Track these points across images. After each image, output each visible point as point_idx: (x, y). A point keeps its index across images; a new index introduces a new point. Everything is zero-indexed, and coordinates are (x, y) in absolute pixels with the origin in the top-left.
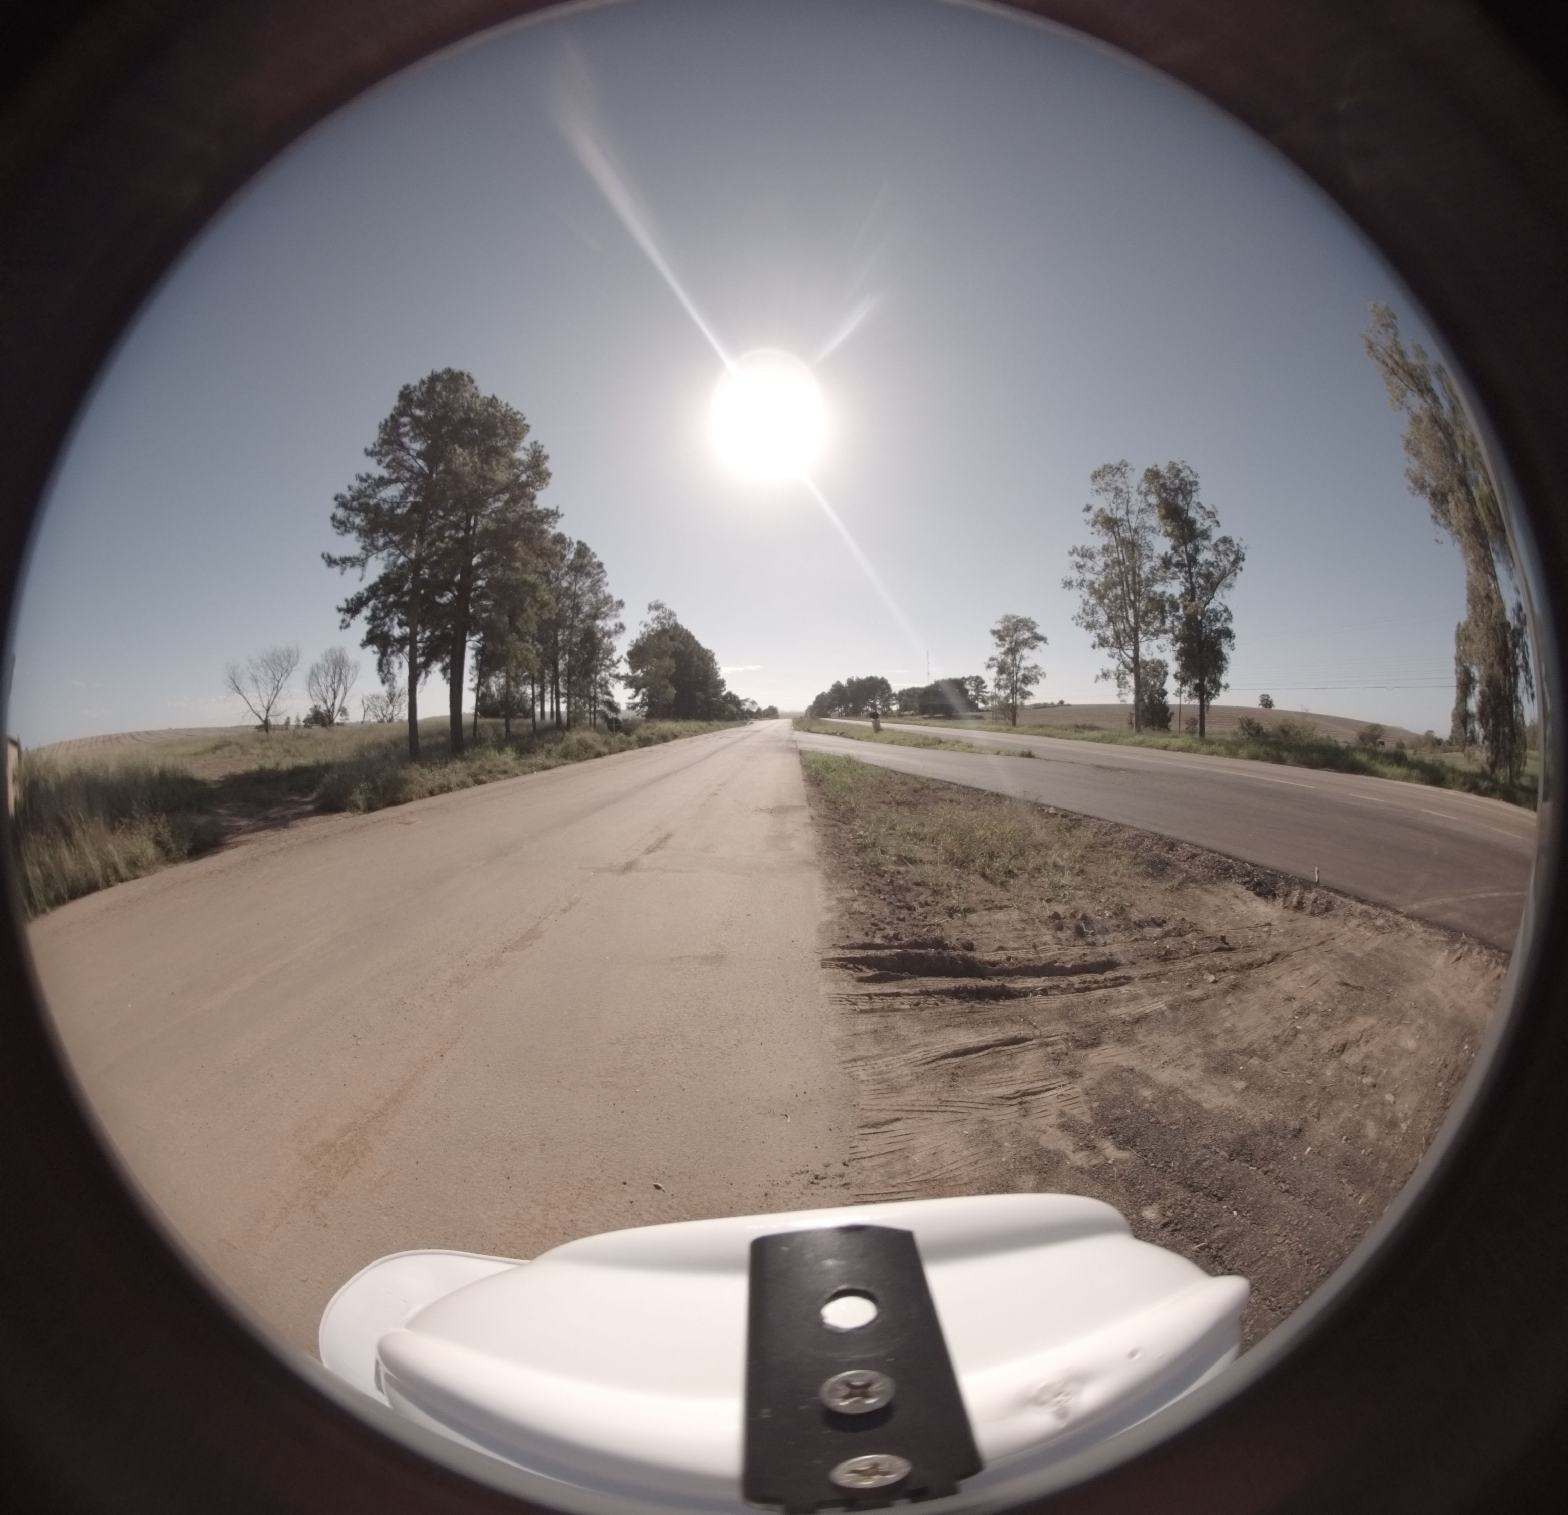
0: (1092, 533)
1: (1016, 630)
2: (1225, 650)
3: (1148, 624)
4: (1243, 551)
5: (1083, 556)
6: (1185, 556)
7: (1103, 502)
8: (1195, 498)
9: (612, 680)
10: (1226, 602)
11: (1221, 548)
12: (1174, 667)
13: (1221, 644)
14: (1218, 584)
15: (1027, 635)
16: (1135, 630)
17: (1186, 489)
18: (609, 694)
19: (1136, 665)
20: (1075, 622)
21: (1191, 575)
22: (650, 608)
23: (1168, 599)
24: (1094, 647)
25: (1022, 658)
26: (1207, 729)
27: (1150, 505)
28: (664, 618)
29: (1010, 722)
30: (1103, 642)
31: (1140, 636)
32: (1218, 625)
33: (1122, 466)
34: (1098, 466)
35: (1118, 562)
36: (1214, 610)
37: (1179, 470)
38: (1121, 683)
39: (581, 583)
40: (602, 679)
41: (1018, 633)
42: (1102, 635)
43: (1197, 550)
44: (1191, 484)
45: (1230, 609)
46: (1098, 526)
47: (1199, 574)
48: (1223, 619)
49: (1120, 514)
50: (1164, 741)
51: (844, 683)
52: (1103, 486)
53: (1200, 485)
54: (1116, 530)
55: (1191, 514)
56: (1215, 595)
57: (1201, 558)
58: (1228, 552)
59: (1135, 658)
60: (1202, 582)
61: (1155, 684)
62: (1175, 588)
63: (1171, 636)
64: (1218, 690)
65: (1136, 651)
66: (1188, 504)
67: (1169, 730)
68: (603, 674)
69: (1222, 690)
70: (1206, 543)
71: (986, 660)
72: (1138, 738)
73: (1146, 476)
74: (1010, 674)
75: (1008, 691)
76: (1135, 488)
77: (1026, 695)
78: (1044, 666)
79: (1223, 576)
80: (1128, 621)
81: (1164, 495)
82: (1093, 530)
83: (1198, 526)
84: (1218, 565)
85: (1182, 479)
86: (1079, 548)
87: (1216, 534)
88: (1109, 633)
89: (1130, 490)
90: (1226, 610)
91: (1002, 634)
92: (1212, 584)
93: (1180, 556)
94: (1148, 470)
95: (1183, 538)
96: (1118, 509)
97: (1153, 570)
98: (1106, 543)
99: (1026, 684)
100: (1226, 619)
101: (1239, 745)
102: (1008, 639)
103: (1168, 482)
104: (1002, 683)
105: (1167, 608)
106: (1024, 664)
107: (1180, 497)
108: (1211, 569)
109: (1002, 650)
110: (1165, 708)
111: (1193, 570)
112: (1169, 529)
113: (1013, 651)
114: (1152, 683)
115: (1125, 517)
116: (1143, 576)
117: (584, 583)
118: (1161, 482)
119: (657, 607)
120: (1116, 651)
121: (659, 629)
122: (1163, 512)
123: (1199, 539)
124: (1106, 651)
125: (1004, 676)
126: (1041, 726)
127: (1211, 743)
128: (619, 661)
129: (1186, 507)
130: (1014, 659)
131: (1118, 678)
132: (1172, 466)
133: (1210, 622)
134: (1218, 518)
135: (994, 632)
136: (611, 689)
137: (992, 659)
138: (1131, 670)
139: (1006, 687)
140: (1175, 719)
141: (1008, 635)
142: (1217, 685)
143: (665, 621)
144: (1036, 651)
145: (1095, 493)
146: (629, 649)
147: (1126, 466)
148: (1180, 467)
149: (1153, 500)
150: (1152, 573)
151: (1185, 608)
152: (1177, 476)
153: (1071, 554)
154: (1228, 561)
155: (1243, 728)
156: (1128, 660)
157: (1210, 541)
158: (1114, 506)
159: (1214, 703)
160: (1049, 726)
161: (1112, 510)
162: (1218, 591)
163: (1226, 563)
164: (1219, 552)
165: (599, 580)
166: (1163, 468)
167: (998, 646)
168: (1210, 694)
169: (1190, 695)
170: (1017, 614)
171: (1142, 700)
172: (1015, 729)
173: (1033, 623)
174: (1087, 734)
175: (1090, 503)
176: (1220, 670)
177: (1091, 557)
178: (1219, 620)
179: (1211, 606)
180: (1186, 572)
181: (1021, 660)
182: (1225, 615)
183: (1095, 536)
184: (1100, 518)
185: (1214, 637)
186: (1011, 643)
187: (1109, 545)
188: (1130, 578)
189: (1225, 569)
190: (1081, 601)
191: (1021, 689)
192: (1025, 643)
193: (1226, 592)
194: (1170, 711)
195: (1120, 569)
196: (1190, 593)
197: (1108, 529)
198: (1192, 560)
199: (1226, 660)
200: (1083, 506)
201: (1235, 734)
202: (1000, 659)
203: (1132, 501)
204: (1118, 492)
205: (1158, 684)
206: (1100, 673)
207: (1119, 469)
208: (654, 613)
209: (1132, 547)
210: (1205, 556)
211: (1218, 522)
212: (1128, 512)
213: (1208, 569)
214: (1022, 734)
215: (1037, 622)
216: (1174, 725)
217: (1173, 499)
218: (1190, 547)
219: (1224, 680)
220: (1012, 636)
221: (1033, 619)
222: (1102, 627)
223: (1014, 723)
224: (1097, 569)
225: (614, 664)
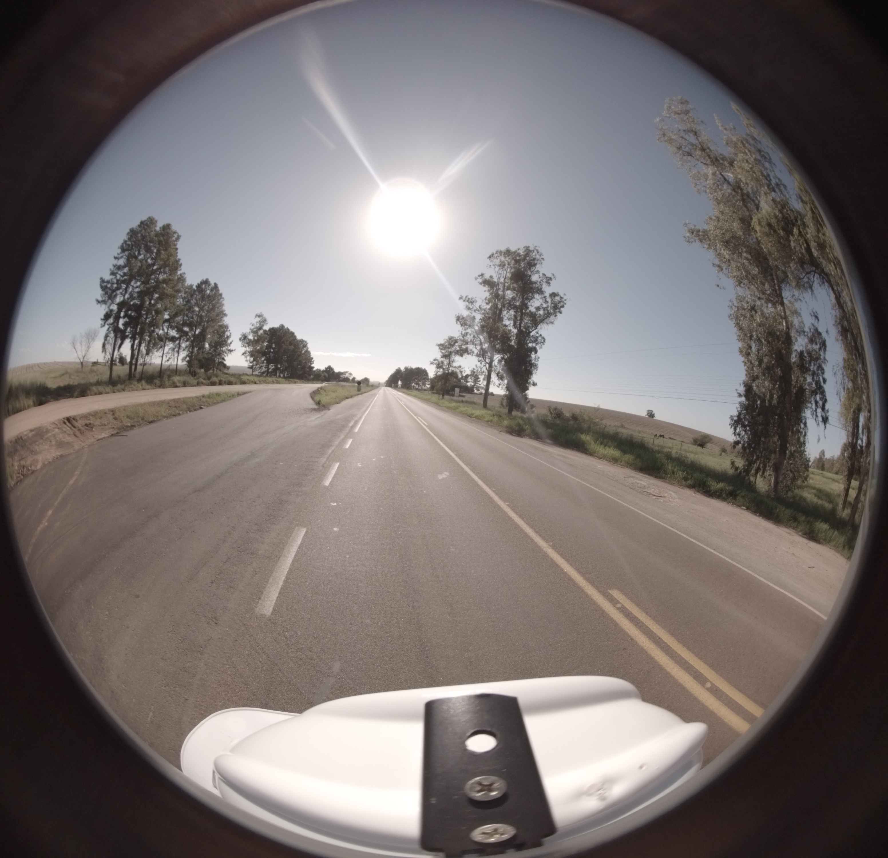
0: (482, 290)
2: (534, 360)
10: (544, 332)
11: (549, 299)
14: (542, 321)
17: (533, 263)
32: (531, 345)
36: (533, 336)
41: (453, 347)
43: (530, 299)
45: (544, 336)
51: (403, 369)
54: (493, 288)
55: (535, 279)
56: (538, 327)
57: (532, 304)
69: (530, 386)
70: (538, 296)
79: (546, 317)
81: (517, 266)
83: (537, 285)
84: (544, 309)
85: (531, 257)
87: (548, 290)
90: (541, 336)
91: (443, 346)
92: (536, 321)
95: (521, 291)
96: (500, 277)
103: (522, 258)
112: (516, 287)
115: (503, 281)
119: (259, 316)
123: (534, 293)
137: (435, 359)
152: (529, 254)
155: (550, 412)
157: (542, 295)
162: (540, 325)
164: (546, 302)
181: (453, 362)
184: (487, 282)
187: (490, 297)
197: (488, 287)
208: (258, 319)
217: (522, 269)
218: (525, 297)
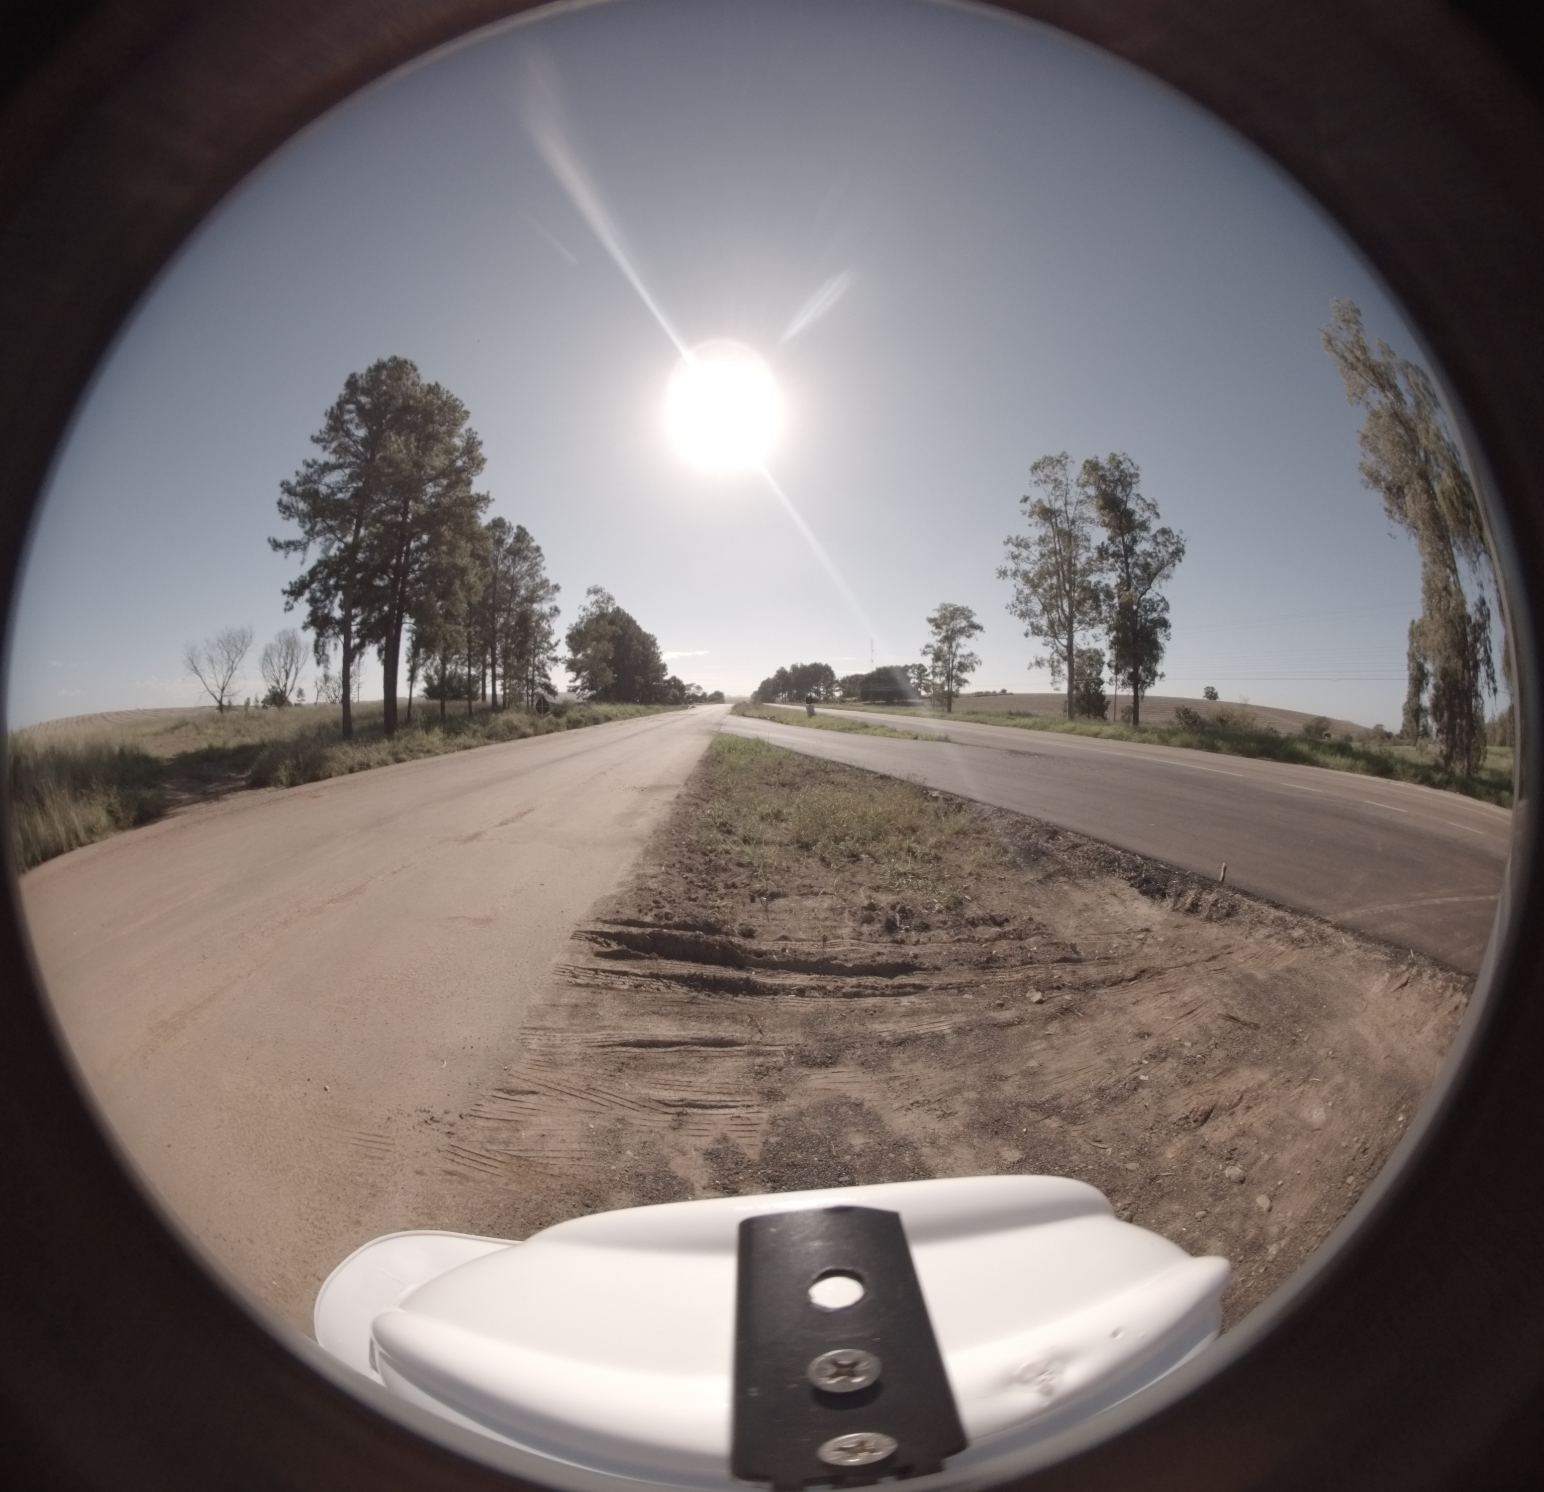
0: (1030, 525)
1: (952, 619)
2: (1161, 639)
3: (1085, 614)
4: (1182, 542)
5: (1018, 545)
6: (1122, 547)
7: (1042, 494)
8: (1135, 490)
9: (549, 663)
10: (1163, 593)
11: (1160, 539)
12: (1109, 656)
13: (1156, 633)
14: (1155, 575)
15: (964, 623)
16: (1070, 619)
17: (1126, 481)
18: (546, 676)
19: (1069, 654)
20: (1008, 611)
21: (1127, 565)
22: (589, 592)
23: (1102, 588)
24: (1026, 635)
25: (958, 646)
26: (1141, 718)
27: (1089, 497)
28: (603, 602)
29: (946, 709)
30: (1037, 630)
31: (1075, 625)
32: (1155, 615)
33: (1062, 458)
34: (1038, 458)
35: (1054, 552)
36: (1150, 600)
37: (1120, 463)
38: (1055, 671)
39: (519, 567)
40: (541, 662)
41: (955, 622)
42: (1035, 623)
43: (1134, 541)
44: (1131, 476)
45: (1167, 599)
46: (1035, 517)
47: (1136, 564)
48: (1159, 609)
49: (1059, 505)
50: (1095, 728)
52: (1043, 478)
53: (1141, 478)
54: (1054, 520)
55: (1131, 505)
56: (1152, 585)
57: (1139, 548)
58: (1167, 544)
59: (1070, 647)
60: (1138, 571)
61: (1091, 674)
62: (1111, 579)
63: (1105, 626)
64: (1153, 679)
65: (1070, 639)
66: (1127, 496)
67: (1105, 718)
68: (541, 657)
69: (1157, 679)
70: (1144, 534)
71: (922, 647)
72: (1070, 725)
73: (1085, 467)
74: (946, 661)
75: (943, 679)
76: (1075, 480)
77: (961, 682)
78: (980, 654)
79: (1161, 567)
80: (1063, 610)
81: (1104, 487)
82: (1031, 521)
83: (1137, 517)
84: (1157, 556)
85: (1122, 471)
86: (1014, 537)
87: (1155, 526)
88: (1044, 622)
89: (1069, 482)
90: (1163, 599)
91: (939, 622)
92: (1149, 575)
93: (1117, 546)
94: (1087, 461)
95: (1120, 528)
96: (1056, 500)
97: (1089, 561)
98: (1043, 534)
99: (962, 672)
100: (1162, 611)
101: (1173, 733)
102: (944, 627)
103: (1108, 474)
104: (937, 670)
105: (1102, 597)
106: (960, 652)
107: (1119, 489)
108: (1149, 560)
109: (939, 638)
110: (1101, 697)
111: (1129, 560)
112: (1107, 520)
113: (949, 639)
114: (1088, 672)
115: (1063, 509)
116: (1079, 566)
117: (521, 568)
118: (1100, 473)
119: (596, 591)
120: (1050, 639)
121: (598, 613)
122: (1101, 503)
123: (1137, 530)
124: (1041, 639)
125: (940, 663)
126: (975, 713)
127: (1145, 731)
128: (557, 644)
129: (1125, 499)
130: (950, 647)
131: (1052, 666)
132: (1113, 458)
133: (1146, 612)
134: (1158, 511)
135: (931, 621)
136: (549, 672)
137: (928, 646)
138: (1065, 659)
139: (941, 674)
140: (1111, 707)
141: (944, 623)
142: (1153, 674)
143: (603, 605)
144: (973, 639)
145: (1033, 485)
146: (568, 632)
147: (1066, 458)
148: (1121, 459)
149: (1091, 491)
150: (1088, 563)
151: (1119, 597)
152: (1117, 467)
153: (1006, 543)
154: (1167, 552)
155: (1179, 716)
156: (1063, 648)
157: (1148, 532)
158: (1052, 498)
159: (1149, 692)
160: (982, 713)
161: (1050, 501)
162: (1155, 581)
163: (1165, 553)
164: (1158, 544)
165: (536, 564)
166: (1103, 461)
167: (934, 634)
168: (1144, 683)
169: (1124, 684)
170: (954, 602)
171: (1077, 688)
172: (951, 715)
173: (970, 611)
174: (1019, 720)
175: (1027, 495)
176: (1156, 659)
177: (1027, 547)
178: (1155, 610)
179: (1148, 596)
180: (1122, 562)
181: (957, 647)
182: (1162, 605)
183: (1033, 527)
184: (1037, 509)
185: (1150, 627)
186: (947, 631)
187: (1046, 536)
188: (1065, 567)
189: (1163, 560)
190: (1015, 590)
191: (957, 676)
192: (961, 631)
193: (1164, 583)
194: (1106, 700)
195: (1057, 560)
196: (1126, 582)
197: (1045, 520)
198: (1130, 550)
199: (1162, 649)
200: (1021, 497)
201: (1171, 723)
202: (936, 646)
203: (1072, 493)
204: (1057, 483)
205: (1095, 673)
206: (1034, 661)
207: (1059, 461)
208: (593, 598)
209: (1069, 538)
210: (1141, 547)
211: (1157, 515)
212: (1066, 504)
213: (1146, 560)
214: (955, 720)
215: (974, 610)
216: (1109, 714)
217: (1112, 491)
218: (1127, 538)
219: (1159, 669)
220: (949, 625)
221: (970, 608)
222: (1036, 616)
223: (950, 710)
224: (1032, 558)
225: (552, 647)
